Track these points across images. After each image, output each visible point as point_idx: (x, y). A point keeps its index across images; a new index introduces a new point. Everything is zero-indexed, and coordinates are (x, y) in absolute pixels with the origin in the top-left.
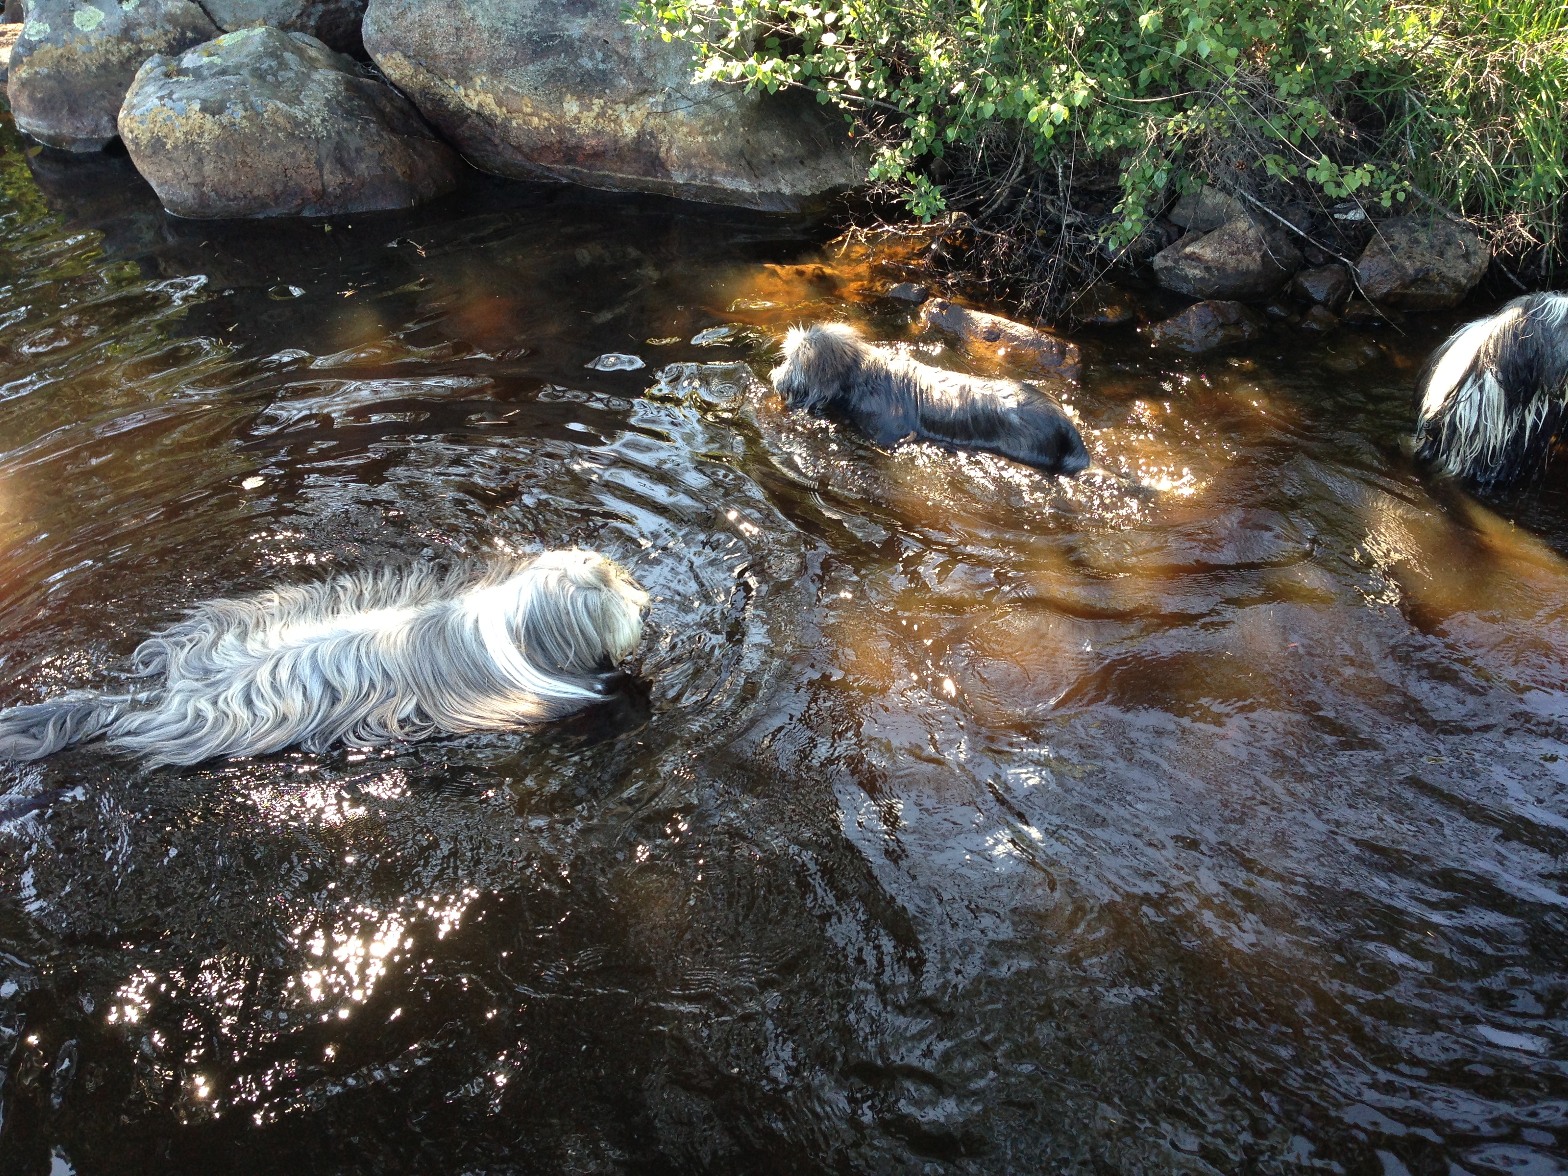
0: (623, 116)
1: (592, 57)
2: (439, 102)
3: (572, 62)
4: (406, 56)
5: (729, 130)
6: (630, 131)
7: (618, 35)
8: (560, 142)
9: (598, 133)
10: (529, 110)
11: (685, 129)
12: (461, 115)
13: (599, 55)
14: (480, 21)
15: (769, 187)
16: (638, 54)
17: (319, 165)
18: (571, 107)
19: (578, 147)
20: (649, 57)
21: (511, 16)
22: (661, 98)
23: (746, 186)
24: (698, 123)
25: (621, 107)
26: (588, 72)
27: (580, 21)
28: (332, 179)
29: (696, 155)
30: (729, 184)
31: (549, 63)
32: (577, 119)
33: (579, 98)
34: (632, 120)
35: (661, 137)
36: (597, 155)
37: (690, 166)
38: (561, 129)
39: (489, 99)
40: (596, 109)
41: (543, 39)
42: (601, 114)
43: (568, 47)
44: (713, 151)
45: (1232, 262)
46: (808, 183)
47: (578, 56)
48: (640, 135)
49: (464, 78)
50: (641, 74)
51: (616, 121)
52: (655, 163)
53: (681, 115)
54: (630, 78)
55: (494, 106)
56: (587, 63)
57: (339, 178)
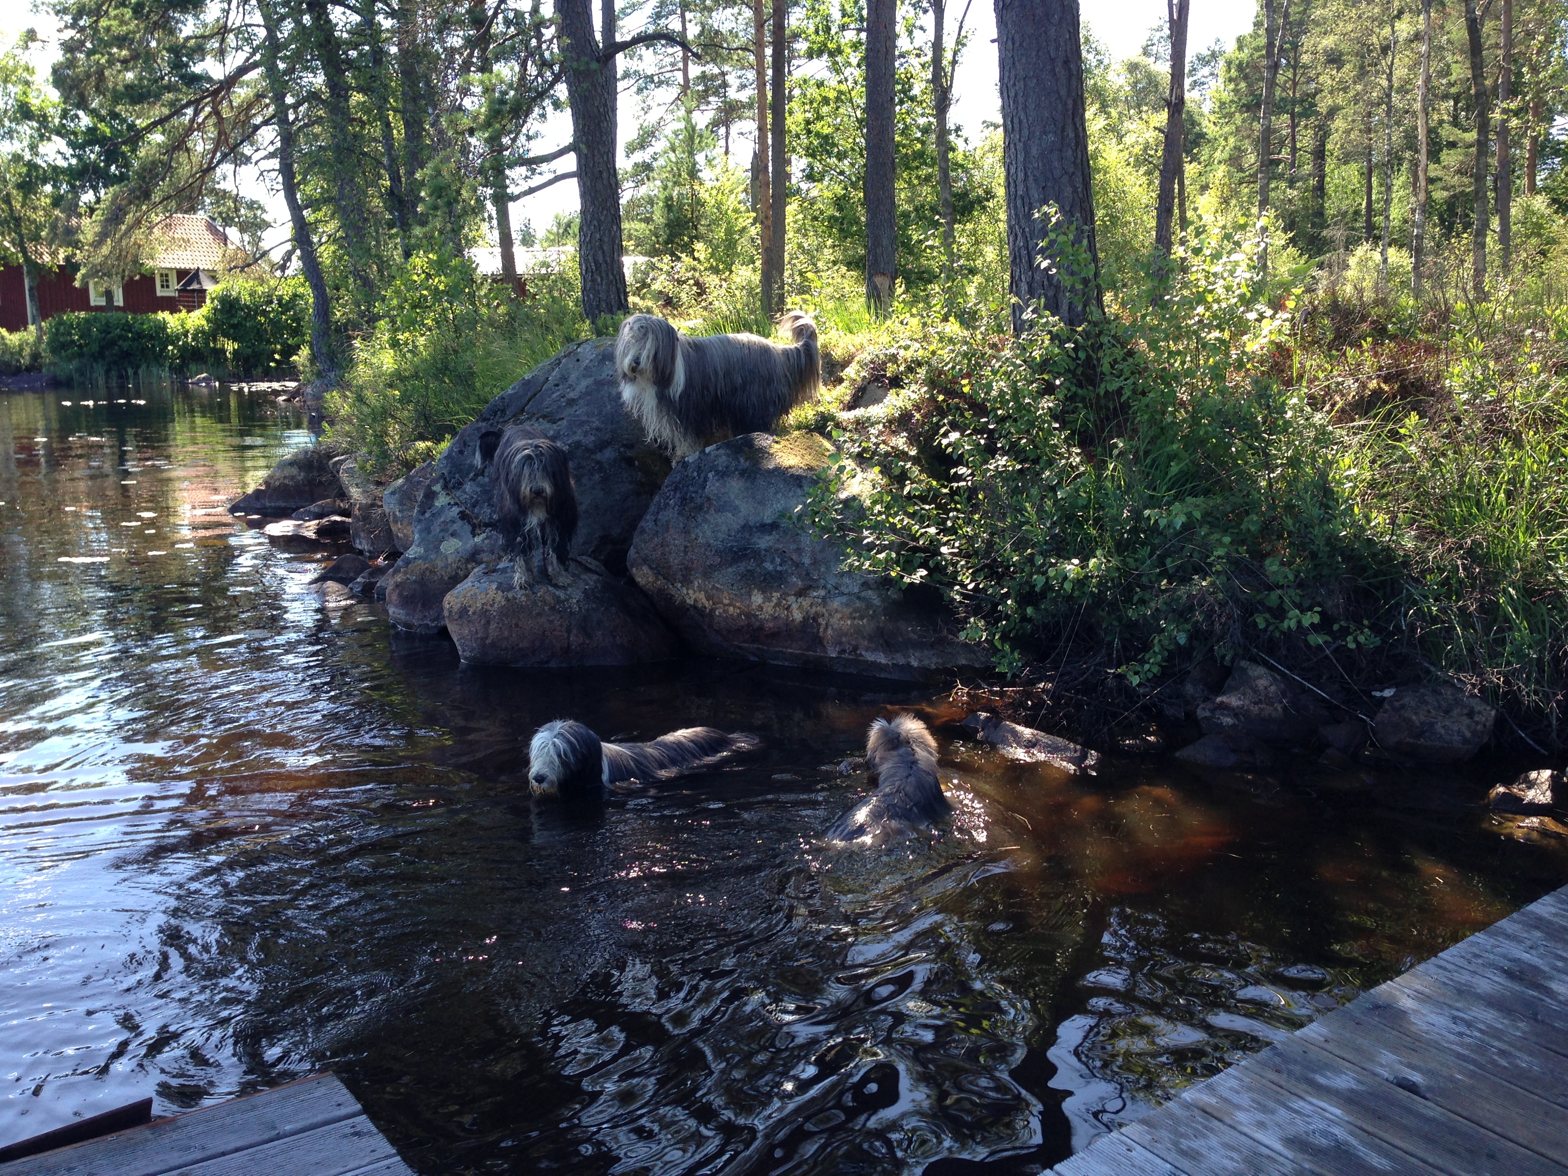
0: (794, 606)
1: (772, 561)
2: (669, 599)
3: (759, 565)
4: (651, 568)
5: (872, 617)
6: (798, 616)
7: (793, 547)
8: (749, 625)
9: (776, 618)
10: (726, 602)
11: (839, 616)
12: (684, 609)
13: (778, 560)
14: (700, 540)
15: (901, 661)
16: (807, 561)
17: (569, 631)
18: (757, 598)
19: (761, 628)
20: (815, 562)
21: (721, 536)
22: (822, 593)
23: (882, 659)
24: (848, 611)
25: (791, 599)
26: (769, 573)
27: (768, 538)
28: (575, 639)
29: (846, 635)
30: (870, 657)
31: (742, 567)
32: (760, 608)
33: (763, 592)
34: (800, 607)
35: (820, 620)
36: (774, 635)
37: (840, 643)
38: (749, 615)
39: (702, 596)
40: (774, 600)
41: (740, 550)
42: (778, 605)
43: (757, 555)
44: (858, 631)
45: (1255, 709)
46: (934, 660)
47: (763, 561)
48: (805, 619)
49: (687, 581)
50: (808, 574)
51: (788, 608)
52: (818, 641)
53: (836, 604)
54: (799, 576)
55: (704, 601)
56: (769, 566)
57: (581, 640)
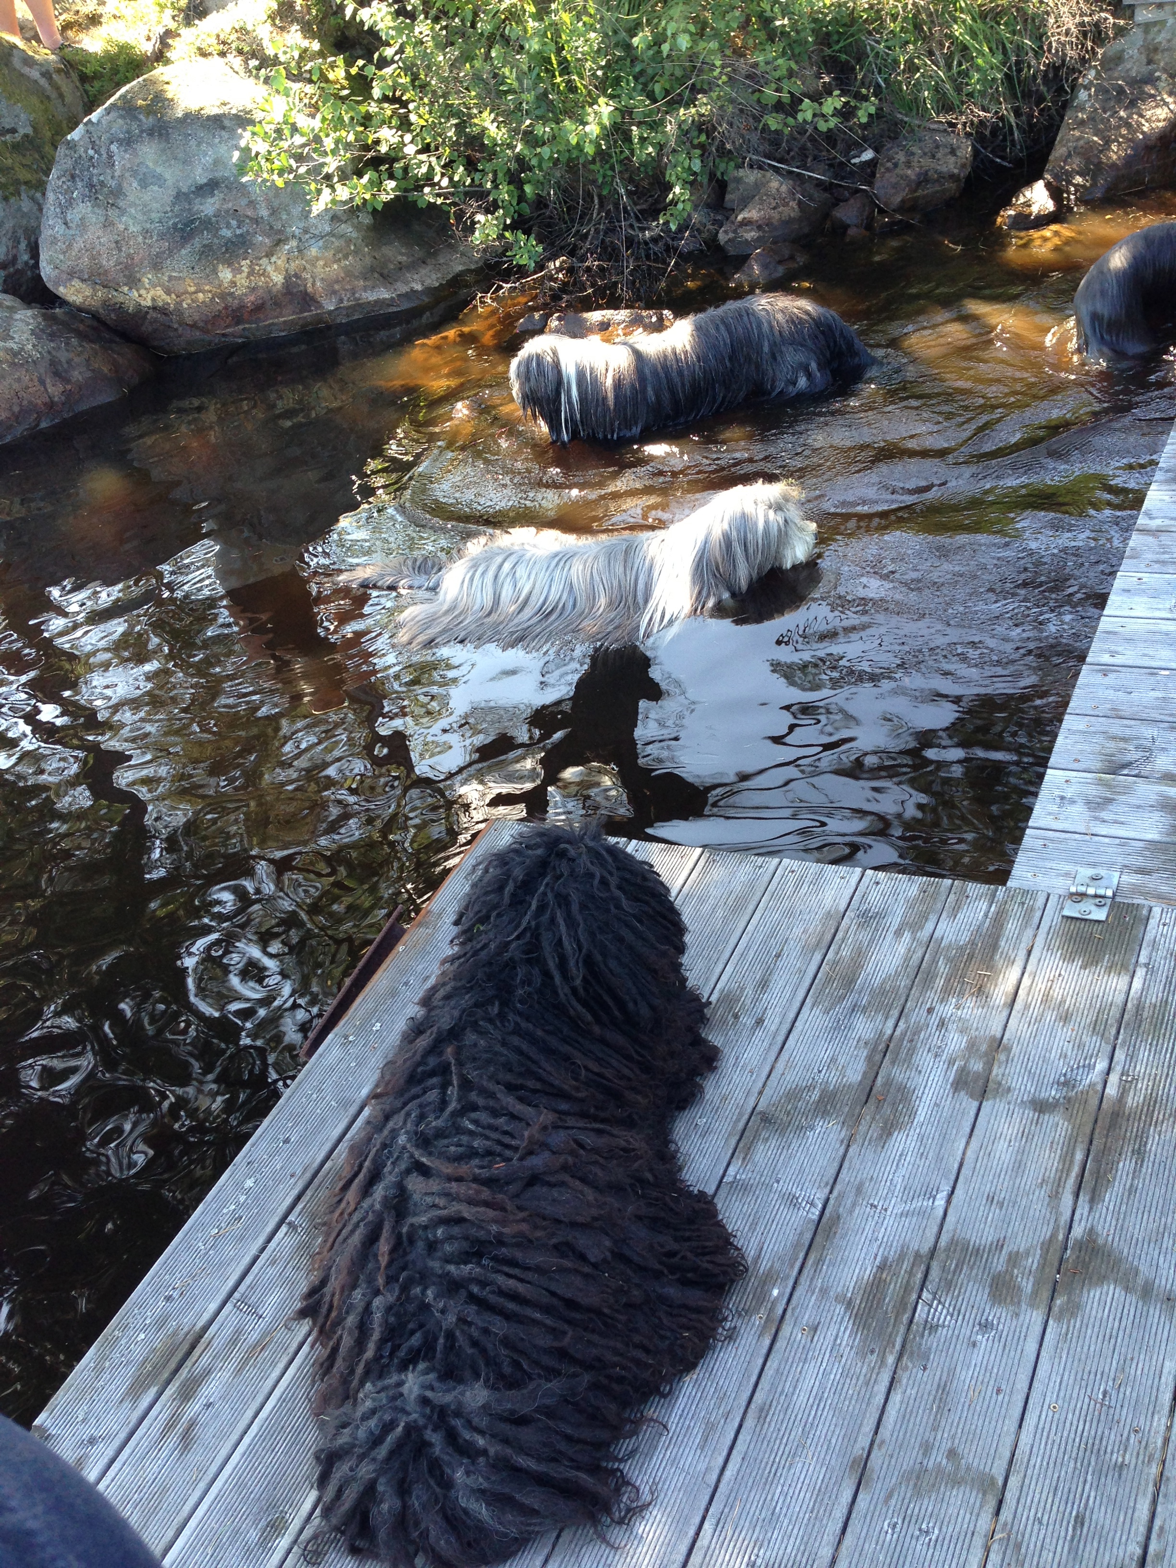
0: (269, 268)
1: (228, 226)
2: (119, 309)
3: (215, 236)
4: (83, 280)
5: (356, 252)
6: (278, 279)
7: (244, 202)
8: (226, 308)
9: (254, 289)
10: (193, 289)
11: (321, 263)
12: (141, 314)
13: (234, 223)
14: (132, 229)
15: (403, 289)
16: (264, 213)
18: (226, 274)
19: (242, 307)
20: (274, 212)
21: (155, 216)
22: (294, 243)
23: (384, 294)
24: (329, 254)
25: (264, 261)
26: (229, 240)
27: (211, 200)
28: (55, 390)
29: (337, 281)
30: (371, 296)
31: (197, 242)
32: (233, 283)
33: (230, 265)
34: (277, 269)
35: (304, 275)
36: (259, 308)
37: (334, 292)
38: (223, 296)
39: (159, 292)
40: (246, 269)
41: (186, 225)
42: (251, 273)
43: (208, 224)
44: (349, 273)
45: (775, 215)
46: (434, 276)
47: (218, 230)
48: (287, 278)
49: (133, 282)
50: (271, 227)
51: (264, 274)
52: (307, 299)
53: (314, 251)
54: (264, 234)
55: (164, 296)
56: (226, 233)
57: (61, 388)
